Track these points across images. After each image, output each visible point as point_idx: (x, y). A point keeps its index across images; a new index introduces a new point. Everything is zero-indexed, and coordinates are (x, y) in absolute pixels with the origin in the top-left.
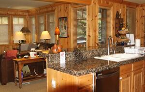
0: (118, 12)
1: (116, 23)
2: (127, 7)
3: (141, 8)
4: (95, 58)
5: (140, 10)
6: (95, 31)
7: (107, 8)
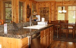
0: (28, 5)
1: (27, 11)
2: (32, 3)
3: (38, 4)
4: (24, 28)
5: (38, 5)
6: (17, 14)
7: (23, 2)
